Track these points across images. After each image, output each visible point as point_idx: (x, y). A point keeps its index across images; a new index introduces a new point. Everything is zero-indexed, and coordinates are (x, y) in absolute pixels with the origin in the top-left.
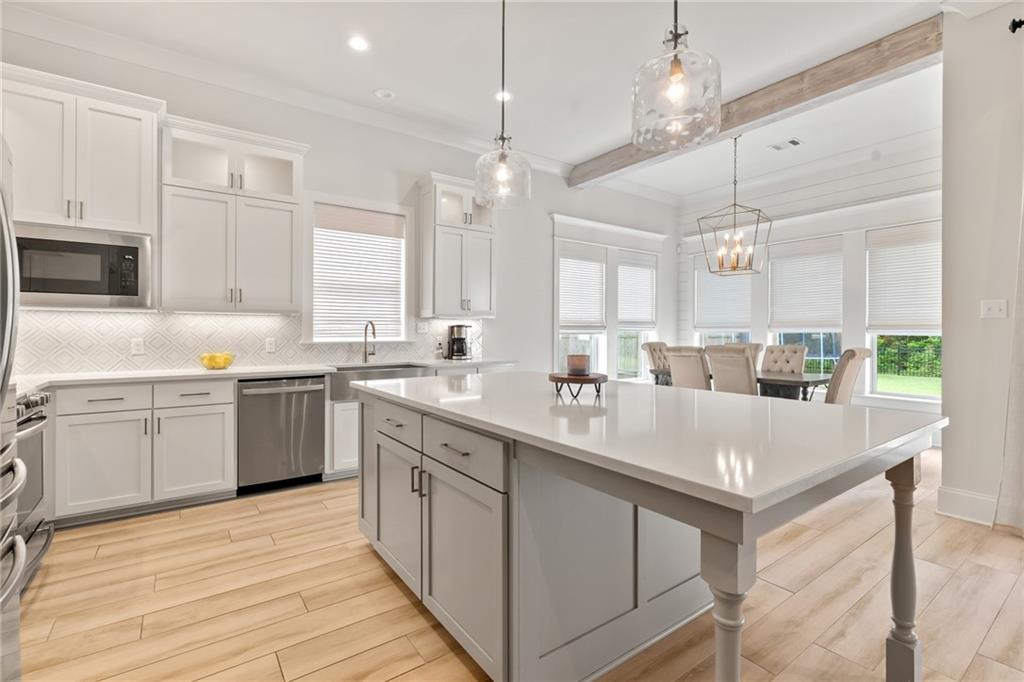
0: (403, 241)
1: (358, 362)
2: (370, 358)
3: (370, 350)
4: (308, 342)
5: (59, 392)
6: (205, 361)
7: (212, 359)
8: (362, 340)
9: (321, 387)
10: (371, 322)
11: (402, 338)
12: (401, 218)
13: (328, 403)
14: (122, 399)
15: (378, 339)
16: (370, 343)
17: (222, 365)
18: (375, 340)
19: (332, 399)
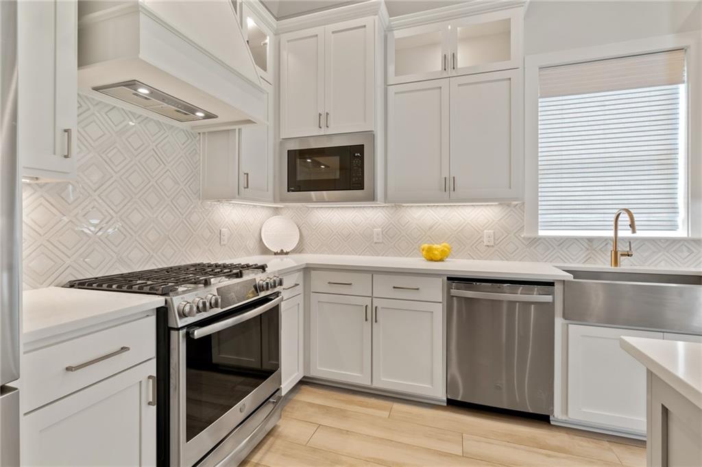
0: (682, 89)
1: (603, 264)
2: (623, 260)
3: (622, 248)
4: (532, 235)
5: (313, 272)
6: (424, 253)
7: (430, 250)
8: (611, 234)
9: (548, 298)
10: (627, 211)
11: (681, 233)
12: (680, 55)
13: (559, 322)
14: (350, 284)
15: (639, 234)
16: (623, 239)
17: (439, 257)
18: (634, 235)
19: (565, 316)
